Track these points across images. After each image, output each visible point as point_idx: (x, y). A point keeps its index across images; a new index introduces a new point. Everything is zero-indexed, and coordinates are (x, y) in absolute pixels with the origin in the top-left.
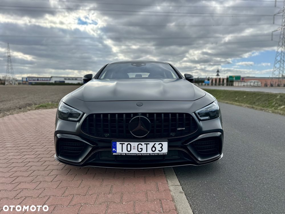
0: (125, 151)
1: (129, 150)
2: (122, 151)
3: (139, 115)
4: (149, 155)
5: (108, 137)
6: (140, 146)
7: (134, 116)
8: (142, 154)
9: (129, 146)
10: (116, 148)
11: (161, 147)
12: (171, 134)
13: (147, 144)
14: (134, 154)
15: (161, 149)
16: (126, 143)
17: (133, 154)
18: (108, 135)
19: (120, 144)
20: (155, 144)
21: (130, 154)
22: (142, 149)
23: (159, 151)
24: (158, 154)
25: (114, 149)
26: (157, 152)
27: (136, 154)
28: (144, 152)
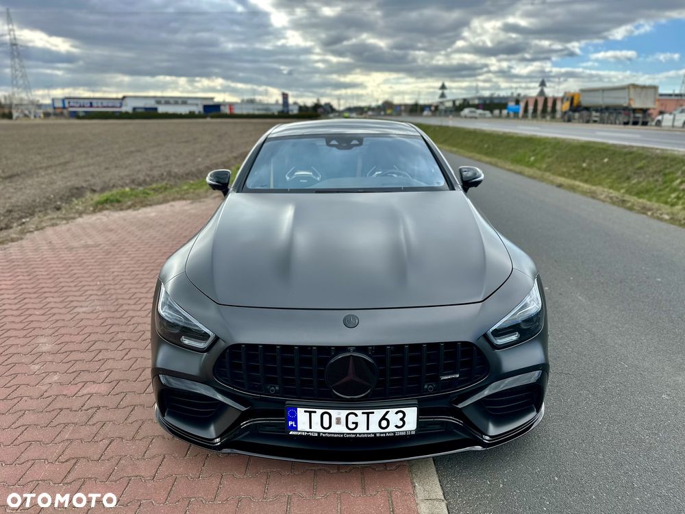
0: (317, 428)
1: (326, 424)
2: (311, 428)
3: (349, 351)
4: (373, 435)
5: (277, 393)
6: (352, 418)
7: (336, 354)
8: (356, 434)
9: (326, 417)
10: (295, 420)
11: (402, 419)
12: (426, 387)
13: (368, 414)
14: (339, 434)
15: (400, 424)
16: (320, 412)
17: (337, 434)
18: (277, 388)
19: (305, 411)
20: (387, 412)
21: (329, 433)
22: (356, 424)
23: (397, 426)
24: (394, 433)
25: (290, 423)
26: (392, 429)
27: (343, 434)
28: (361, 429)
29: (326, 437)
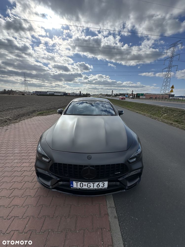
1: (82, 186)
2: (77, 187)
6: (89, 185)
7: (84, 167)
9: (81, 184)
10: (73, 184)
11: (103, 185)
12: (110, 175)
13: (94, 183)
16: (80, 183)
17: (84, 189)
19: (76, 182)
20: (99, 183)
22: (90, 186)
24: (101, 188)
25: (71, 185)
26: (100, 187)
27: (86, 189)
29: (82, 189)
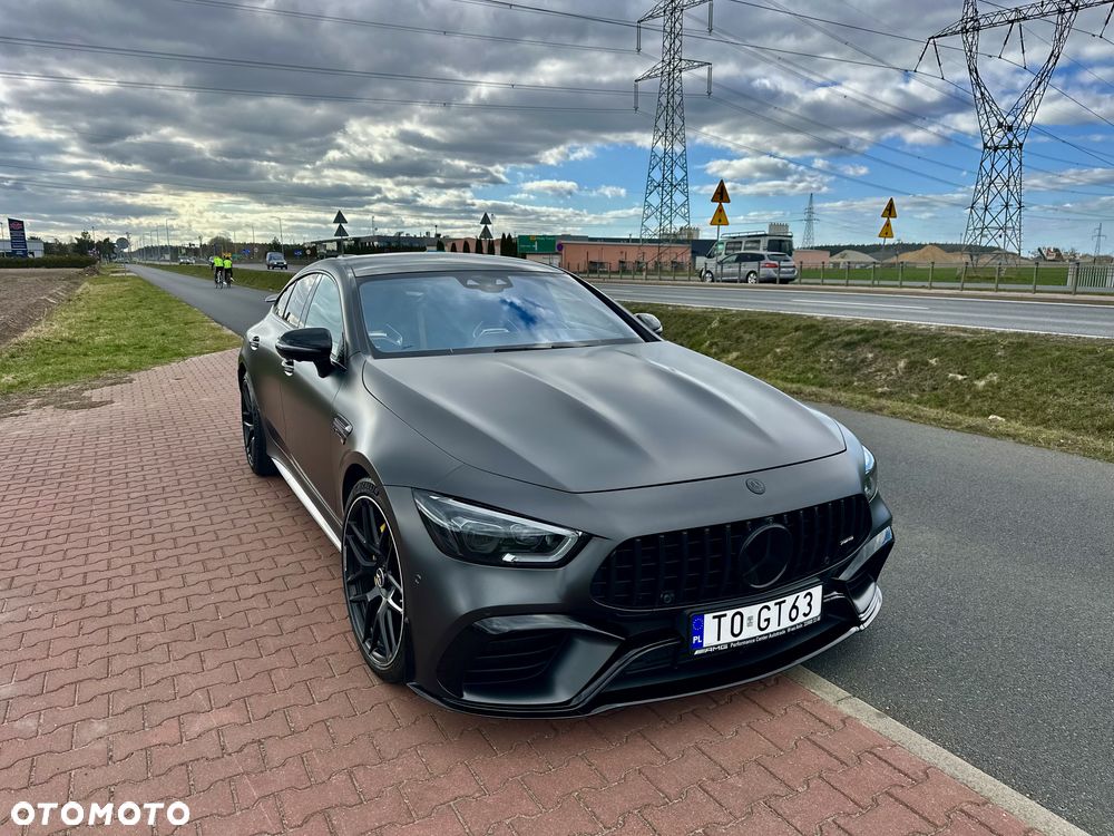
1: (737, 629)
2: (719, 638)
3: (768, 523)
4: (784, 632)
5: (674, 603)
6: (764, 614)
7: (754, 529)
8: (768, 634)
9: (737, 619)
10: (701, 633)
11: (809, 604)
12: (824, 560)
13: (780, 604)
14: (750, 639)
15: (808, 610)
16: (730, 613)
18: (673, 594)
19: (714, 617)
20: (798, 597)
21: (740, 641)
22: (768, 620)
23: (804, 615)
24: (801, 624)
25: (695, 639)
26: (800, 618)
27: (756, 638)
29: (737, 647)
